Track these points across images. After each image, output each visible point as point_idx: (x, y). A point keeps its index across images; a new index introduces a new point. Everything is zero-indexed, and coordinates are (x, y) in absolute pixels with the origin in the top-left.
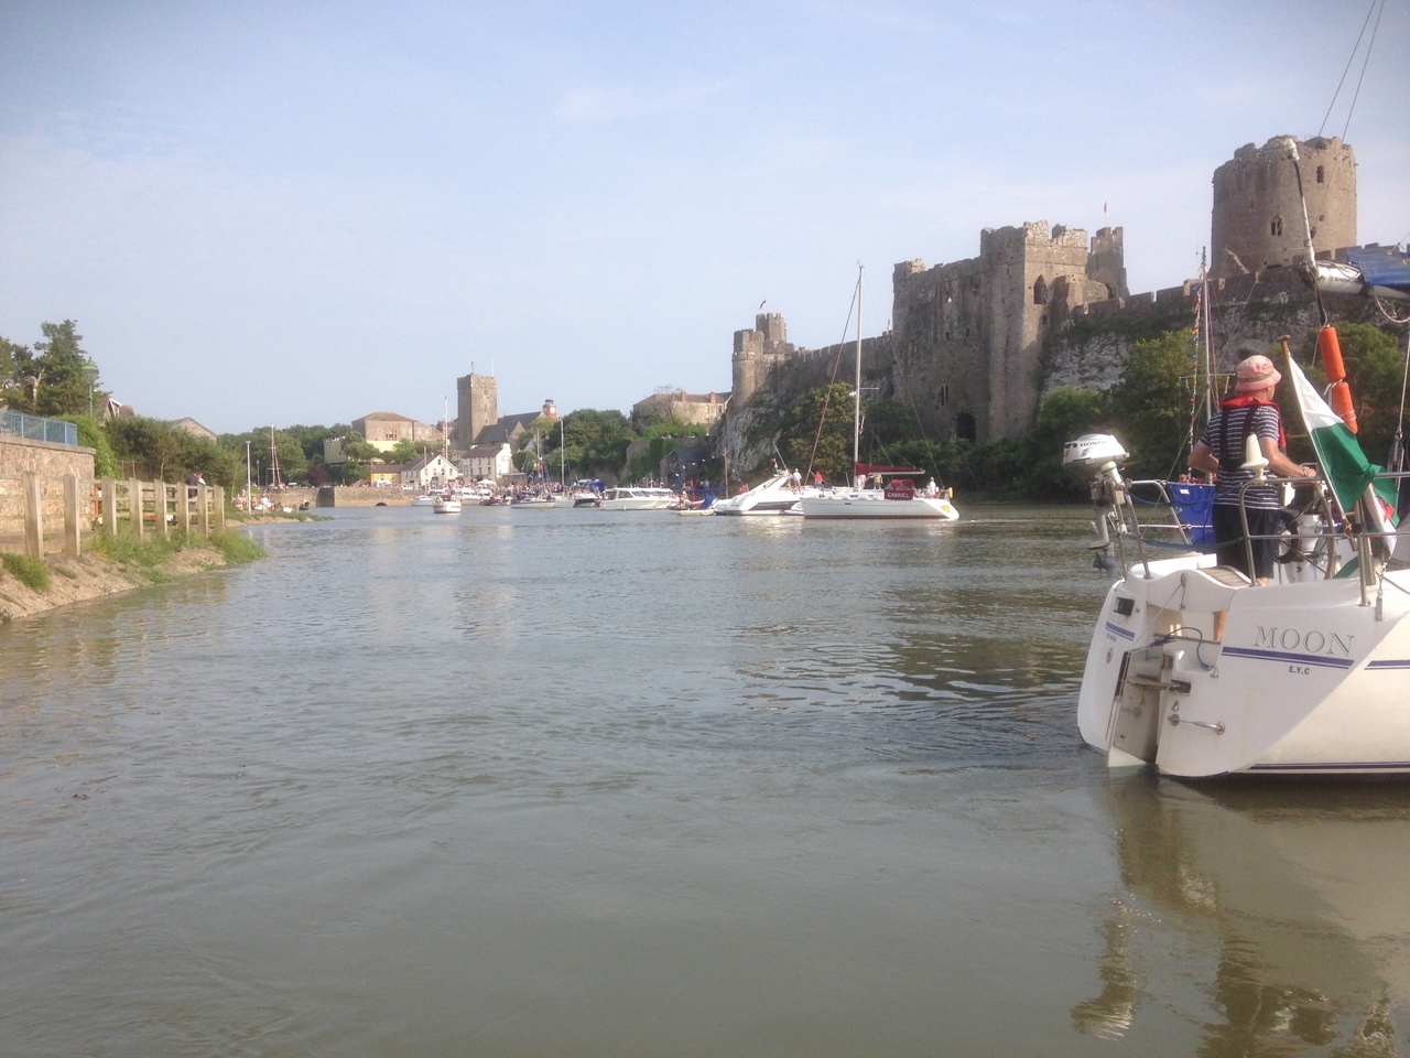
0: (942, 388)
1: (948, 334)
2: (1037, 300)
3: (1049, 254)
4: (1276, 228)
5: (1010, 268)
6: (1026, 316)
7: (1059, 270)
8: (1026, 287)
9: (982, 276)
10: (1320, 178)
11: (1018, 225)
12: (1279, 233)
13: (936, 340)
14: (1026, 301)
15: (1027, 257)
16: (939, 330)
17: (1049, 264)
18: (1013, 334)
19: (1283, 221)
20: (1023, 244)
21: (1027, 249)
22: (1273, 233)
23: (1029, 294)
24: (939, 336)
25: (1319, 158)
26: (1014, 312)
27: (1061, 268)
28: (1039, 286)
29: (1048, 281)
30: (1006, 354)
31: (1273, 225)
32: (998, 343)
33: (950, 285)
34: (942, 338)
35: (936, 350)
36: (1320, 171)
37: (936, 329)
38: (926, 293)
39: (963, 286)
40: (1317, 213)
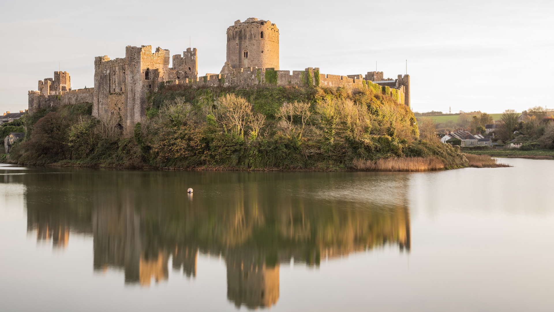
0: (112, 113)
1: (114, 89)
2: (147, 77)
3: (152, 59)
5: (136, 64)
6: (141, 84)
7: (156, 66)
8: (141, 72)
9: (126, 66)
10: (262, 37)
11: (139, 46)
12: (247, 57)
13: (110, 91)
14: (142, 78)
15: (142, 60)
17: (152, 63)
18: (137, 92)
19: (248, 52)
20: (140, 54)
21: (142, 56)
22: (245, 57)
23: (143, 75)
24: (111, 90)
25: (261, 28)
26: (137, 82)
28: (147, 72)
29: (151, 70)
30: (134, 99)
31: (245, 53)
32: (131, 95)
33: (115, 69)
34: (112, 91)
35: (110, 96)
36: (262, 33)
37: (110, 86)
38: (106, 71)
39: (119, 69)
40: (261, 50)
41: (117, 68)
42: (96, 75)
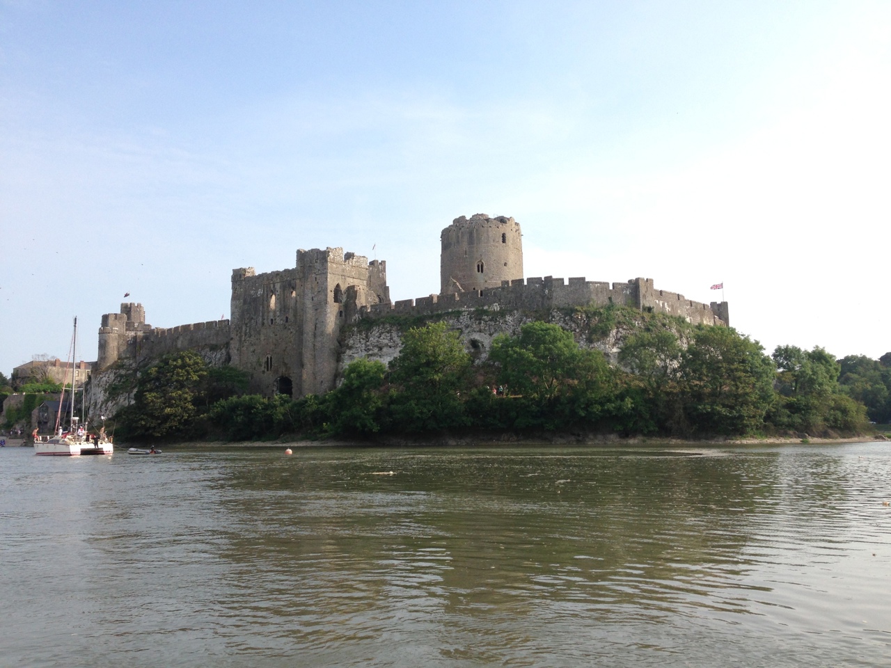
0: (268, 358)
1: (272, 320)
2: (336, 301)
3: (343, 270)
4: (481, 268)
5: (318, 277)
6: (329, 310)
7: (351, 282)
8: (329, 291)
9: (298, 281)
10: (504, 241)
11: (323, 249)
12: (482, 272)
13: (263, 324)
14: (329, 300)
15: (329, 271)
16: (266, 318)
17: (344, 277)
18: (319, 324)
19: (484, 265)
20: (326, 261)
21: (329, 264)
23: (331, 296)
24: (265, 321)
25: (503, 228)
26: (320, 306)
28: (337, 291)
29: (343, 288)
30: (315, 336)
32: (309, 328)
33: (274, 286)
34: (268, 323)
35: (264, 331)
36: (504, 236)
37: (263, 316)
38: (256, 290)
39: (283, 288)
40: (503, 262)
41: (278, 285)
42: (234, 298)
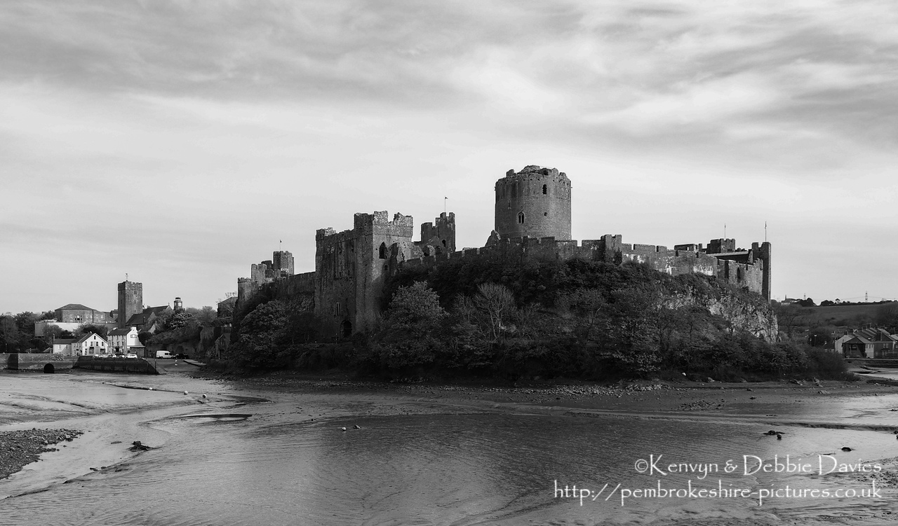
0: (337, 305)
1: (340, 273)
2: (382, 255)
3: (388, 230)
4: (522, 218)
5: (367, 237)
6: (374, 266)
7: (395, 239)
8: (374, 249)
9: (355, 240)
10: (545, 192)
11: (370, 213)
12: (523, 222)
14: (374, 257)
15: (374, 232)
16: (336, 271)
17: (389, 235)
18: (367, 275)
19: (525, 216)
20: (372, 224)
21: (374, 227)
22: (520, 222)
23: (376, 253)
25: (545, 180)
26: (368, 262)
27: (396, 238)
28: (383, 248)
29: (388, 245)
30: (365, 286)
31: (520, 216)
32: (360, 280)
33: (341, 245)
34: (338, 275)
35: (335, 282)
36: (545, 187)
37: (334, 269)
38: (330, 248)
39: (347, 246)
40: (543, 213)
41: (343, 244)
42: (317, 254)
